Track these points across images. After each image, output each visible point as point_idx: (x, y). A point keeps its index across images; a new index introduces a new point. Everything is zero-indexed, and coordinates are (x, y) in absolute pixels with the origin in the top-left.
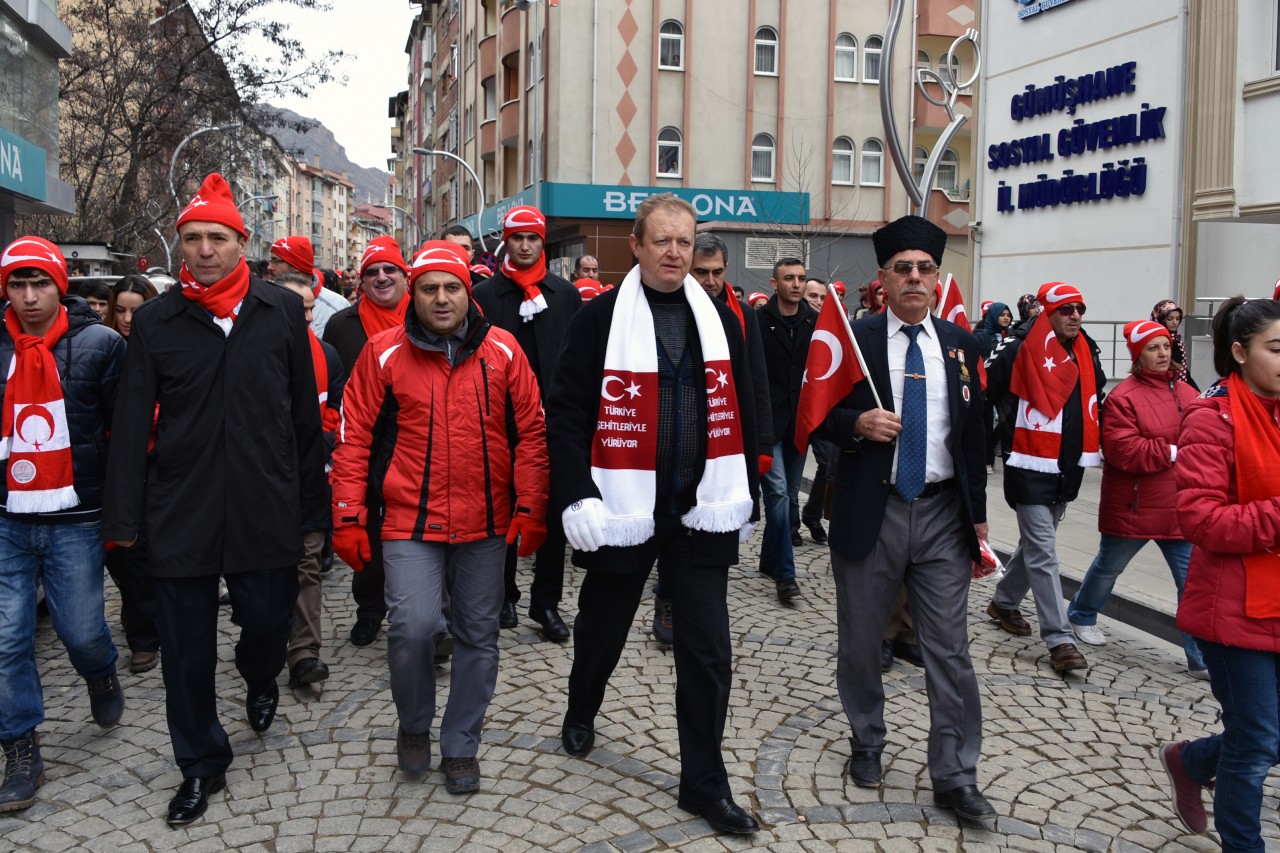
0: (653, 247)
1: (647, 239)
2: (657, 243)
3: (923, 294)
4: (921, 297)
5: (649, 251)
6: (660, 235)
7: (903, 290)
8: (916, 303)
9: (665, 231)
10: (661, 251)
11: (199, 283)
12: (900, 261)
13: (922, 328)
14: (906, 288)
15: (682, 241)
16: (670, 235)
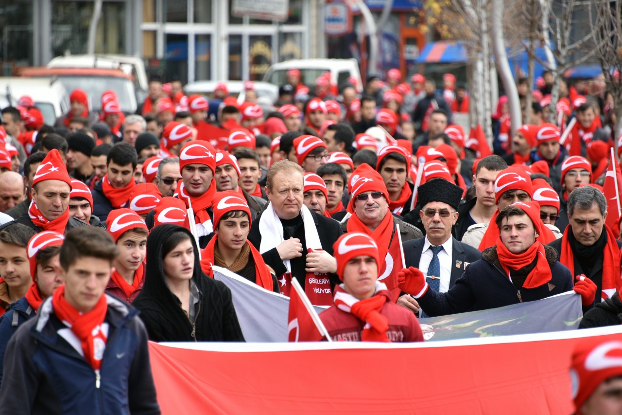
0: (278, 194)
1: (274, 190)
2: (281, 192)
3: (443, 229)
4: (443, 230)
5: (277, 197)
6: (282, 188)
7: (430, 226)
8: (438, 235)
9: (285, 185)
10: (283, 197)
11: (44, 217)
12: (429, 209)
13: (442, 248)
14: (432, 225)
15: (296, 190)
16: (288, 187)
